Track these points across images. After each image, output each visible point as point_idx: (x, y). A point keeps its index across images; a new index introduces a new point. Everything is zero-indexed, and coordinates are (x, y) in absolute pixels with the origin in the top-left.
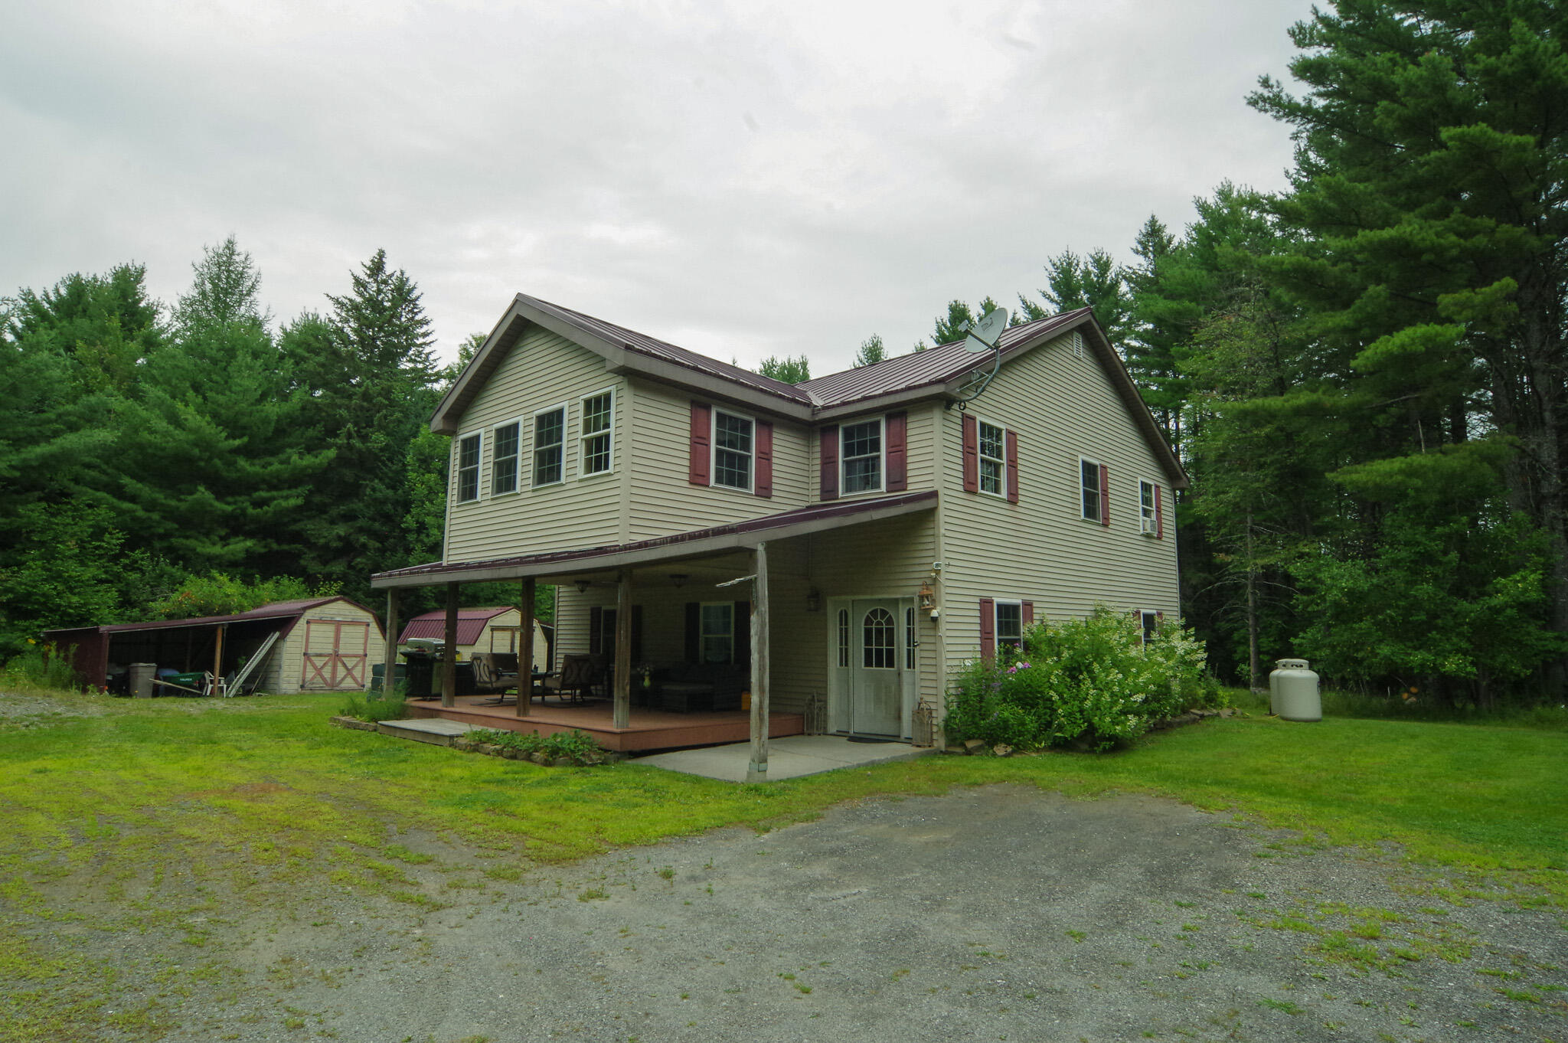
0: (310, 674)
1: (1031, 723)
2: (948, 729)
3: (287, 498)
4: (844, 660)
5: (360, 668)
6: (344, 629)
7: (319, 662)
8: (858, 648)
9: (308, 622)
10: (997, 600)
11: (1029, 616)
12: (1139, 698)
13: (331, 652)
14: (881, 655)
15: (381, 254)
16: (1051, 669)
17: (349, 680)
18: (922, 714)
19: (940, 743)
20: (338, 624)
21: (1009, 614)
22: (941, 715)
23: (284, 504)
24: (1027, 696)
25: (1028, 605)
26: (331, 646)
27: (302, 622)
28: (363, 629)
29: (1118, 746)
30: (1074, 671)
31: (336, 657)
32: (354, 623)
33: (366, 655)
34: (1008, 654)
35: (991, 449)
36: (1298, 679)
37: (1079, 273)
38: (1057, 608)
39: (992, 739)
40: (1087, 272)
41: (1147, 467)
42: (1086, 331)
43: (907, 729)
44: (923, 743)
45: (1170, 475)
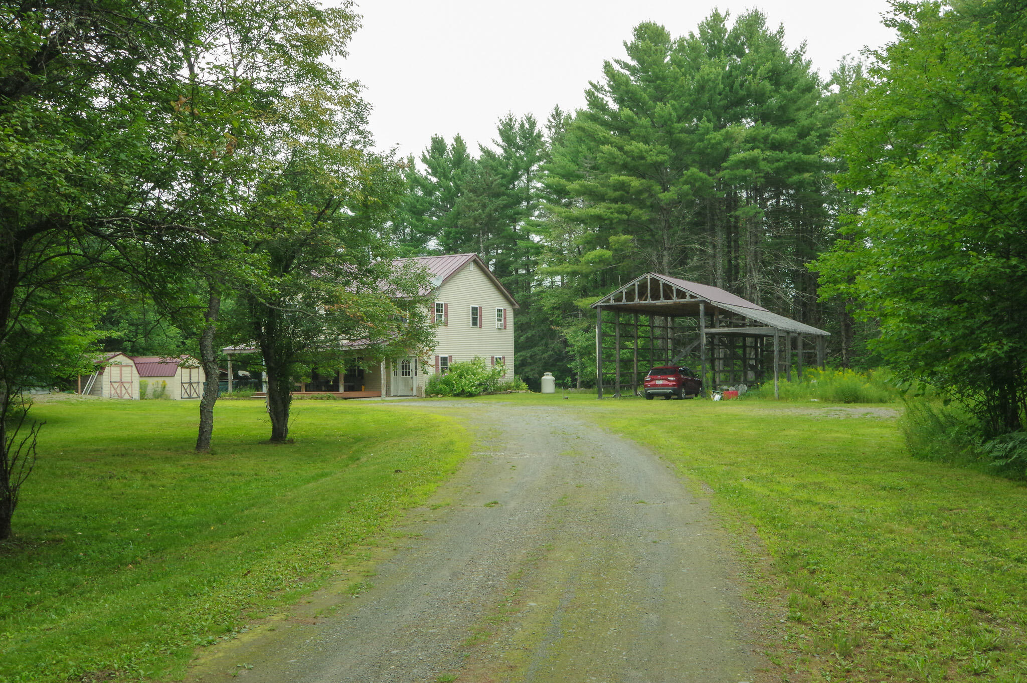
0: (113, 392)
1: (448, 389)
2: (426, 392)
4: (396, 374)
5: (130, 389)
6: (124, 369)
7: (116, 385)
8: (400, 371)
9: (111, 366)
10: (441, 356)
11: (451, 360)
12: (477, 382)
14: (406, 373)
16: (454, 375)
17: (127, 395)
18: (419, 388)
19: (424, 395)
20: (122, 366)
21: (444, 360)
22: (424, 388)
24: (447, 383)
25: (451, 357)
26: (119, 378)
27: (109, 365)
28: (130, 368)
29: (471, 395)
30: (460, 376)
31: (122, 383)
32: (127, 366)
33: (132, 382)
34: (443, 371)
35: (439, 311)
36: (548, 380)
37: (517, 126)
38: (461, 357)
39: (437, 394)
40: (522, 126)
41: (500, 303)
42: (475, 261)
43: (415, 392)
44: (419, 396)
45: (512, 304)
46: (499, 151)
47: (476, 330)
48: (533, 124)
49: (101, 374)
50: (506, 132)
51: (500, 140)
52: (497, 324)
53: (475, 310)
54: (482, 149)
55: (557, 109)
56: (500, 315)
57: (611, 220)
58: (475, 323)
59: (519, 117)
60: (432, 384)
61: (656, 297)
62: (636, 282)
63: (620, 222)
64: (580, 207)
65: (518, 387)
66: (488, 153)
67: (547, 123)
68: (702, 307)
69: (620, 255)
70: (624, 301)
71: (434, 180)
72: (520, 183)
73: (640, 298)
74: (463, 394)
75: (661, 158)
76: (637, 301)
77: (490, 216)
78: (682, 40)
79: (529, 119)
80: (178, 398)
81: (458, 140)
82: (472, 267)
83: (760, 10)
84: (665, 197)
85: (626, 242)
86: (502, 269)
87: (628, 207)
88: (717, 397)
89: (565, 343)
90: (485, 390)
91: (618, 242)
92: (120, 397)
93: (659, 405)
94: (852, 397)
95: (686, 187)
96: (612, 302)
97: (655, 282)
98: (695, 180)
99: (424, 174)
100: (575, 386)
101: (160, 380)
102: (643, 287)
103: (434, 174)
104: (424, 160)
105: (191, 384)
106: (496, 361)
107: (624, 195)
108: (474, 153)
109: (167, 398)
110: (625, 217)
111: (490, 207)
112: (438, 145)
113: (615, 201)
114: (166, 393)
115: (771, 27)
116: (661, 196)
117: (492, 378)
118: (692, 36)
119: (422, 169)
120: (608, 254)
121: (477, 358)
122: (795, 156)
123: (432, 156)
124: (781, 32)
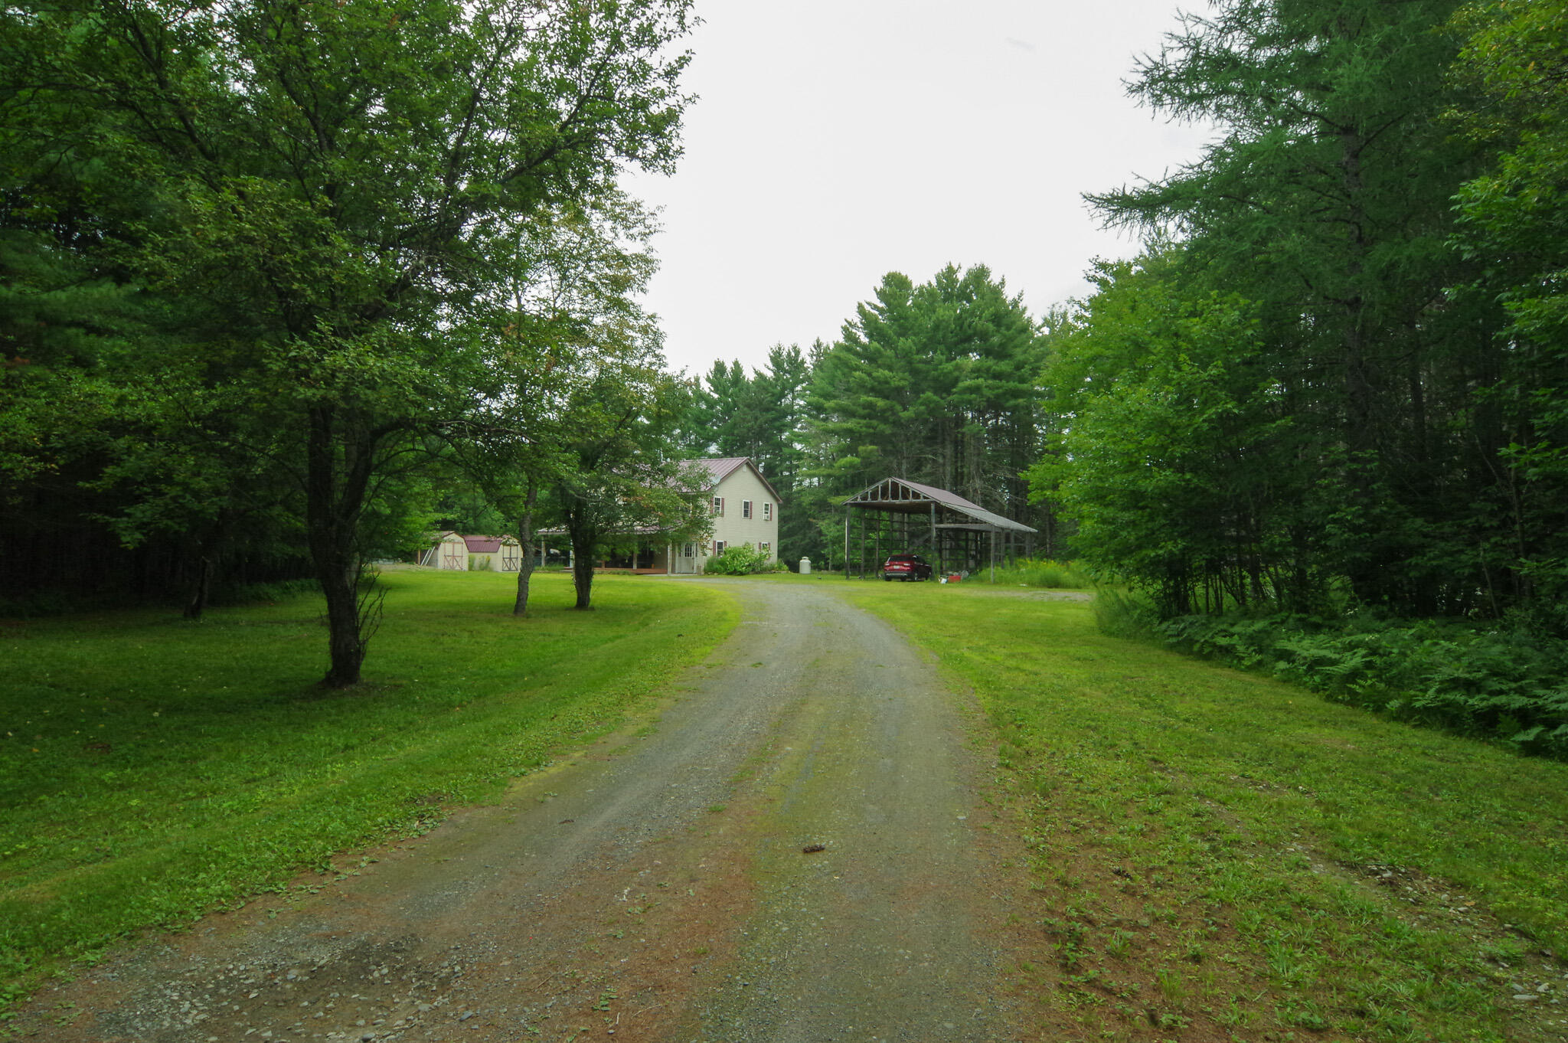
0: (447, 565)
1: (723, 569)
2: (705, 570)
4: (680, 555)
5: (461, 562)
6: (456, 546)
7: (449, 559)
8: (683, 553)
9: (445, 542)
10: (717, 541)
11: (726, 545)
12: (747, 564)
14: (688, 554)
16: (728, 557)
17: (458, 566)
18: (699, 567)
19: (703, 573)
20: (454, 543)
21: (720, 544)
22: (703, 567)
24: (722, 563)
25: (726, 542)
26: (452, 552)
28: (460, 544)
29: (742, 574)
30: (733, 558)
31: (454, 556)
32: (458, 542)
33: (463, 556)
34: (719, 554)
35: (717, 504)
36: (805, 563)
37: (785, 354)
38: (734, 543)
39: (714, 572)
40: (789, 354)
41: (768, 499)
42: (747, 464)
43: (695, 570)
44: (699, 573)
45: (777, 500)
46: (769, 374)
47: (747, 520)
48: (797, 353)
49: (437, 549)
50: (776, 358)
51: (770, 365)
52: (764, 516)
53: (746, 504)
54: (756, 372)
55: (818, 341)
56: (766, 509)
57: (860, 433)
58: (746, 514)
59: (787, 347)
60: (710, 564)
61: (895, 496)
62: (880, 485)
63: (868, 435)
64: (835, 421)
65: (780, 568)
66: (760, 375)
67: (809, 351)
68: (933, 507)
69: (867, 462)
70: (869, 499)
71: (716, 396)
72: (787, 401)
73: (882, 497)
74: (735, 573)
75: (903, 383)
76: (880, 499)
77: (761, 427)
78: (922, 288)
79: (795, 348)
80: (499, 569)
81: (736, 364)
82: (745, 469)
83: (986, 266)
84: (904, 415)
85: (872, 451)
86: (770, 471)
87: (875, 422)
88: (944, 580)
89: (820, 533)
90: (753, 570)
91: (865, 451)
92: (452, 568)
93: (896, 586)
94: (1054, 584)
95: (923, 408)
96: (859, 500)
97: (895, 485)
98: (930, 402)
99: (708, 391)
100: (827, 569)
101: (486, 555)
102: (885, 489)
103: (716, 391)
104: (708, 379)
105: (510, 559)
106: (763, 546)
107: (871, 412)
108: (749, 375)
109: (491, 570)
110: (871, 430)
111: (761, 420)
112: (720, 368)
113: (864, 417)
114: (490, 566)
115: (994, 279)
116: (901, 414)
117: (759, 560)
118: (930, 284)
119: (706, 387)
120: (857, 460)
121: (747, 544)
122: (1012, 384)
123: (715, 377)
124: (1003, 283)
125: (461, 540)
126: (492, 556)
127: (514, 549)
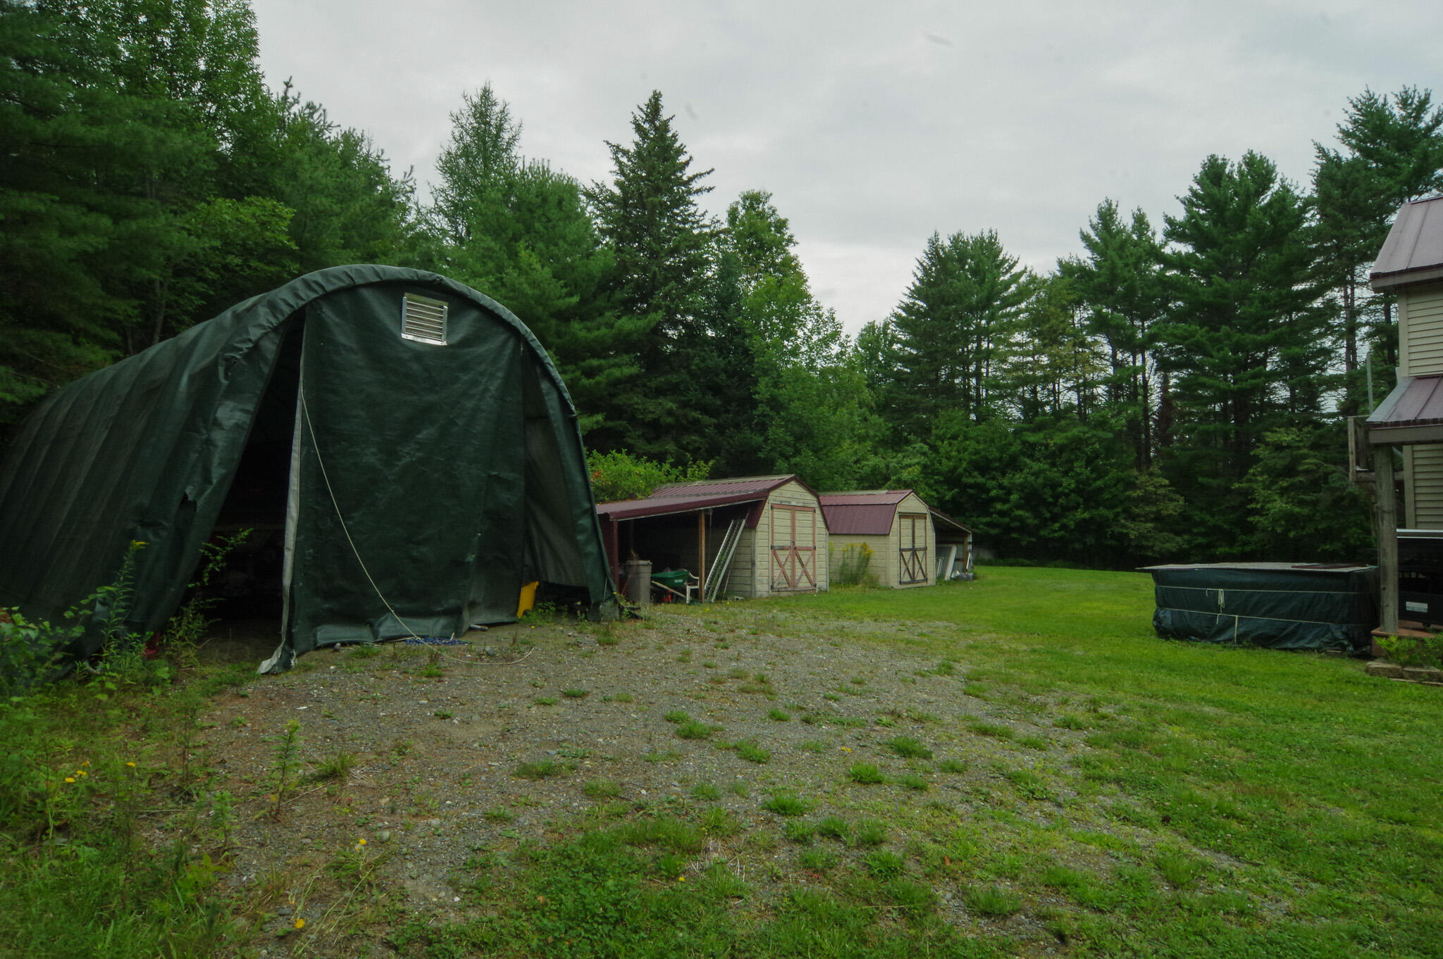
0: (777, 573)
3: (619, 366)
5: (811, 564)
6: (799, 516)
7: (783, 556)
9: (772, 508)
13: (788, 544)
15: (656, 97)
17: (804, 578)
20: (793, 509)
23: (617, 373)
26: (788, 537)
27: (767, 507)
28: (810, 514)
31: (795, 549)
32: (804, 508)
33: (815, 548)
49: (752, 526)
92: (792, 583)
101: (857, 542)
109: (873, 584)
114: (871, 571)
125: (809, 499)
126: (874, 544)
127: (919, 524)
